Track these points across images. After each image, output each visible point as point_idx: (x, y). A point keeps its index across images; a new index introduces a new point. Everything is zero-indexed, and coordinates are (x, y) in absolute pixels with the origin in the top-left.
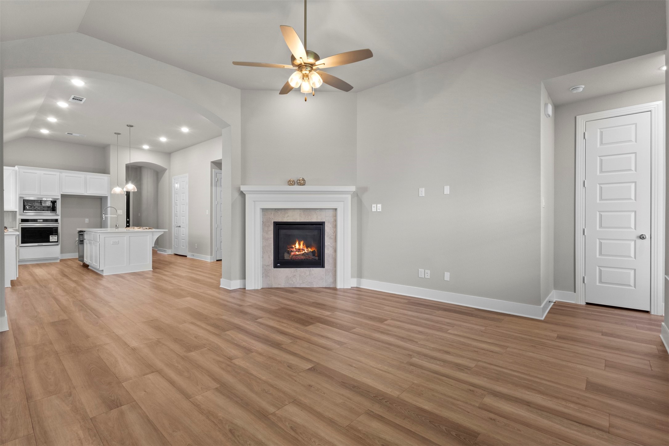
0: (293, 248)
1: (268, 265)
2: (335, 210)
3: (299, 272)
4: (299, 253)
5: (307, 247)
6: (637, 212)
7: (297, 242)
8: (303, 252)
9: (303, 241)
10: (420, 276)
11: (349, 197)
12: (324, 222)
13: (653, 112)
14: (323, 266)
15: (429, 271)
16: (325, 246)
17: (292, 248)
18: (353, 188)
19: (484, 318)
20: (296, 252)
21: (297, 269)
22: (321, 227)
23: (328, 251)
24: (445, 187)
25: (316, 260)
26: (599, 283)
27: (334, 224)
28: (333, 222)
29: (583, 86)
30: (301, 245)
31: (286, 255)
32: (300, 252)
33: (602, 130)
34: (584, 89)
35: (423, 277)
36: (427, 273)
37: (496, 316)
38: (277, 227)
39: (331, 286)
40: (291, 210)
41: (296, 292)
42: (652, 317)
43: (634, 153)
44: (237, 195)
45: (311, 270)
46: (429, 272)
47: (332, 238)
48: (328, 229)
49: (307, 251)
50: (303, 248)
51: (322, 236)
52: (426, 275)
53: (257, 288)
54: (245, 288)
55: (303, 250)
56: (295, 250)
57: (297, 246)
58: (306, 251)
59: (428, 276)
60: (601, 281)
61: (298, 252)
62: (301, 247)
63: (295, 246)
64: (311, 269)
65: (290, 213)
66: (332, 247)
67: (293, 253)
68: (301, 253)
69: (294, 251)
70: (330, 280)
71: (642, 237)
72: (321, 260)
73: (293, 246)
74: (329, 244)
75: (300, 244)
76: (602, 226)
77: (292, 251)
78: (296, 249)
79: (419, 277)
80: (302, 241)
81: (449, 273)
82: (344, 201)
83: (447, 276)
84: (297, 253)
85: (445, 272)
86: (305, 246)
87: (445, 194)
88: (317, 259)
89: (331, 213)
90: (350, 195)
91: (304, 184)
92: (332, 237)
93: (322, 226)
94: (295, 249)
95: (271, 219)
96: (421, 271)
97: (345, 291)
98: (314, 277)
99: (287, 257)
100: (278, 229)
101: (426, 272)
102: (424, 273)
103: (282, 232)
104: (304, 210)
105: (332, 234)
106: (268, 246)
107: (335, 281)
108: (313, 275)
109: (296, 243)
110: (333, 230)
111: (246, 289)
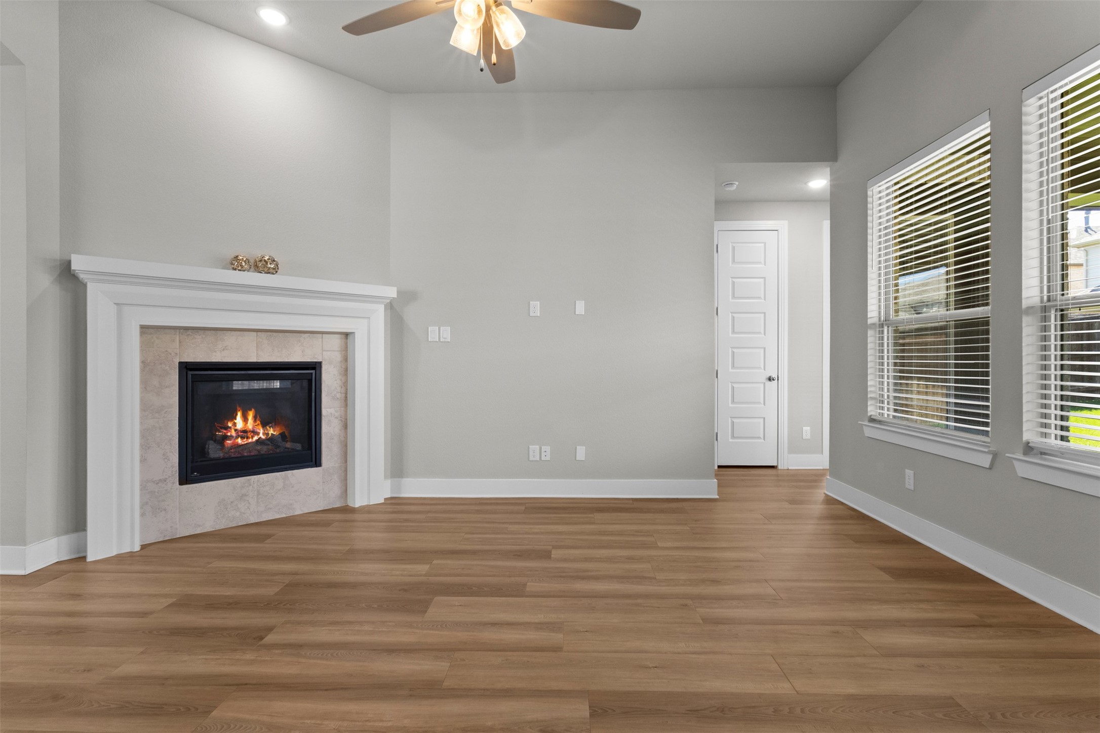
0: (230, 428)
1: (160, 480)
2: (343, 336)
3: (256, 484)
4: (245, 441)
5: (264, 425)
6: (766, 349)
7: (239, 414)
8: (256, 438)
9: (253, 410)
10: (531, 458)
11: (381, 309)
12: (320, 363)
13: (780, 231)
14: (317, 463)
15: (549, 447)
16: (323, 417)
17: (227, 428)
18: (391, 292)
19: (662, 511)
20: (237, 438)
21: (250, 479)
22: (312, 373)
23: (329, 428)
24: (577, 301)
25: (298, 451)
26: (731, 438)
27: (343, 367)
28: (341, 361)
29: (737, 183)
30: (248, 420)
31: (210, 447)
32: (248, 438)
33: (734, 245)
34: (737, 186)
35: (538, 460)
36: (545, 451)
37: (666, 505)
38: (190, 377)
39: (338, 505)
40: (233, 333)
41: (269, 536)
42: (779, 472)
43: (762, 278)
44: (46, 282)
45: (289, 476)
46: (547, 448)
47: (338, 398)
48: (330, 380)
49: (264, 434)
50: (254, 427)
51: (313, 394)
52: (543, 454)
53: (126, 549)
54: (84, 558)
55: (255, 433)
56: (234, 433)
57: (239, 423)
58: (261, 435)
59: (546, 457)
60: (733, 437)
61: (242, 438)
62: (250, 425)
63: (235, 424)
64: (289, 473)
65: (230, 340)
66: (339, 418)
67: (229, 442)
68: (250, 440)
69: (231, 436)
70: (336, 491)
71: (770, 379)
72: (311, 449)
73: (230, 424)
74: (332, 411)
75: (245, 419)
76: (735, 366)
77: (226, 437)
78: (236, 430)
79: (530, 460)
80: (251, 410)
81: (584, 447)
82: (369, 318)
83: (581, 453)
84: (239, 441)
85: (577, 447)
86: (258, 422)
87: (576, 314)
88: (298, 449)
89: (335, 342)
90: (383, 306)
91: (275, 271)
92: (338, 396)
93: (313, 371)
94: (233, 431)
95: (173, 354)
96: (534, 448)
97: (367, 509)
98: (296, 491)
99: (214, 451)
100: (193, 382)
101: (543, 450)
102: (540, 452)
103: (206, 389)
104: (270, 333)
105: (339, 389)
106: (160, 428)
107: (345, 492)
108: (293, 487)
109: (237, 415)
110: (341, 380)
111: (90, 559)
